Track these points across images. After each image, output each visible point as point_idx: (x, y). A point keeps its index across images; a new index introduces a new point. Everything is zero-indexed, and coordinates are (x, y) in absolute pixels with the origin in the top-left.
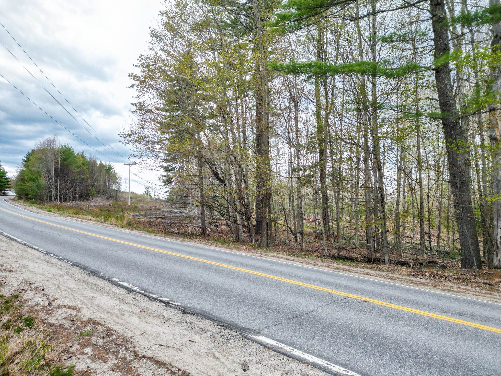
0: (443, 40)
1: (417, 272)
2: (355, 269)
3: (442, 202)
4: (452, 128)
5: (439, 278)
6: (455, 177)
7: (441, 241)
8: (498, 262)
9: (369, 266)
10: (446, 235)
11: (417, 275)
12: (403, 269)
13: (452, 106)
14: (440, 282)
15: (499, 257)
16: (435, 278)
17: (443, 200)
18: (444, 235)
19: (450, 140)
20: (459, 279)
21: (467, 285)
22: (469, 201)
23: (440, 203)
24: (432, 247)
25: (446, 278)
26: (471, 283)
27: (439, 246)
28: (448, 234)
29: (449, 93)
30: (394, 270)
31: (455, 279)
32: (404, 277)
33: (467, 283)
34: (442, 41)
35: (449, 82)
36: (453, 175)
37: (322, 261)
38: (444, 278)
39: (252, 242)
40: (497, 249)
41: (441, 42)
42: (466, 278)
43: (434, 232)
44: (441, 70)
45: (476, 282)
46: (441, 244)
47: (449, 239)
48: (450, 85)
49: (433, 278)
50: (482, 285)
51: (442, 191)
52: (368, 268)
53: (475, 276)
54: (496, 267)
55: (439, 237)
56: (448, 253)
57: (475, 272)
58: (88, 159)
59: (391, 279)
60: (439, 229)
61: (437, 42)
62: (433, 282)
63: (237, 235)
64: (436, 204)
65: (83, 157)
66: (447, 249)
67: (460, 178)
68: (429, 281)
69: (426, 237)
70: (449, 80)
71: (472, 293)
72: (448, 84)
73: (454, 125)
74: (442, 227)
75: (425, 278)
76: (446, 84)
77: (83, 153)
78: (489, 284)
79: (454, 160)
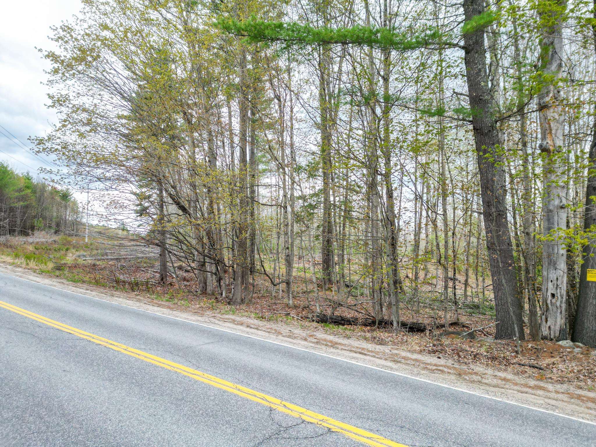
0: (476, 5)
1: (434, 345)
2: (346, 341)
3: (471, 241)
4: (486, 134)
5: (465, 357)
6: (489, 206)
7: (469, 289)
8: (548, 330)
9: (368, 335)
10: (475, 281)
11: (434, 352)
12: (414, 339)
13: (488, 103)
14: (466, 363)
15: (549, 323)
16: (459, 357)
17: (471, 238)
18: (472, 281)
19: (483, 147)
20: (494, 359)
21: (506, 370)
22: (507, 241)
23: (469, 243)
24: (457, 298)
25: (475, 356)
26: (512, 366)
27: (466, 296)
28: (477, 280)
29: (483, 84)
30: (402, 342)
31: (488, 358)
32: (415, 356)
33: (506, 365)
34: (475, 7)
35: (483, 68)
36: (487, 204)
37: (303, 327)
38: (473, 356)
39: (222, 294)
40: (547, 311)
41: (473, 9)
42: (504, 357)
43: (461, 278)
44: (473, 49)
45: (520, 364)
46: (469, 293)
47: (478, 285)
48: (485, 71)
49: (456, 357)
50: (527, 369)
51: (471, 226)
52: (365, 339)
53: (517, 352)
54: (544, 338)
55: (466, 284)
56: (477, 307)
57: (516, 346)
58: (35, 181)
59: (394, 361)
60: (467, 275)
61: (468, 8)
62: (456, 366)
63: (204, 285)
64: (463, 244)
65: (28, 179)
66: (476, 300)
67: (497, 207)
68: (450, 362)
69: (451, 284)
70: (484, 64)
71: (516, 388)
72: (483, 70)
73: (490, 131)
74: (471, 272)
75: (445, 357)
76: (480, 70)
77: (28, 174)
78: (537, 368)
79: (488, 181)
